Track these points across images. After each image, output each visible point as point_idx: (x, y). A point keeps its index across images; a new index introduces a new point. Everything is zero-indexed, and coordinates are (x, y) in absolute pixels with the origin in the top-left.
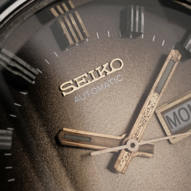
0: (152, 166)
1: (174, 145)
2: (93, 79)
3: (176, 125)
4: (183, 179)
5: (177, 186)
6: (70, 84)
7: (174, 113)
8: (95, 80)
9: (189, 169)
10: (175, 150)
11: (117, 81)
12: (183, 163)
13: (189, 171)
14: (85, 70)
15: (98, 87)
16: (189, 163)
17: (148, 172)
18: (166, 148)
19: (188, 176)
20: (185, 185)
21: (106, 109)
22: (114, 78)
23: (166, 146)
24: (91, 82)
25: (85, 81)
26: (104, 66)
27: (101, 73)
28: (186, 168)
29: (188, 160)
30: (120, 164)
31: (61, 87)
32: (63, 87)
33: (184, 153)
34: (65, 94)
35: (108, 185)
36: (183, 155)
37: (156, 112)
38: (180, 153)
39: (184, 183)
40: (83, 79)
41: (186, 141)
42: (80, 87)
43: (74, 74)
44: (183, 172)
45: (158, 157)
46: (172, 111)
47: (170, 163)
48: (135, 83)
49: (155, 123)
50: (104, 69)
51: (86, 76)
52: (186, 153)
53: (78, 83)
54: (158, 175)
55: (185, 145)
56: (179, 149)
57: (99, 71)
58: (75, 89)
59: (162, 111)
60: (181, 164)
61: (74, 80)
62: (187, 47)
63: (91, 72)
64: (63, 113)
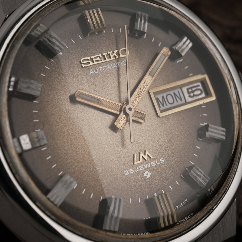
0: (143, 130)
1: (161, 118)
2: (105, 59)
3: (163, 105)
4: (165, 144)
5: (160, 148)
6: (88, 60)
7: (163, 97)
8: (107, 60)
9: (170, 137)
10: (161, 122)
11: (123, 64)
12: (166, 133)
13: (170, 139)
14: (100, 52)
15: (108, 66)
16: (171, 134)
17: (139, 134)
18: (154, 119)
19: (169, 143)
20: (166, 149)
21: (112, 83)
22: (121, 62)
23: (154, 118)
24: (104, 61)
25: (99, 60)
26: (114, 51)
27: (112, 56)
28: (168, 137)
29: (170, 131)
30: (120, 122)
31: (81, 60)
32: (83, 61)
33: (168, 125)
34: (83, 66)
35: (108, 137)
36: (166, 127)
37: (150, 92)
38: (164, 125)
39: (165, 147)
40: (98, 58)
41: (170, 117)
42: (95, 63)
43: (92, 54)
44: (165, 139)
45: (148, 124)
46: (162, 95)
47: (156, 131)
48: (136, 68)
49: (148, 100)
50: (114, 54)
51: (101, 56)
52: (169, 126)
53: (94, 60)
54: (147, 138)
55: (168, 120)
56: (164, 122)
57: (111, 55)
58: (92, 63)
59: (154, 92)
60: (164, 133)
61: (92, 57)
62: (178, 48)
63: (105, 54)
64: (81, 79)
